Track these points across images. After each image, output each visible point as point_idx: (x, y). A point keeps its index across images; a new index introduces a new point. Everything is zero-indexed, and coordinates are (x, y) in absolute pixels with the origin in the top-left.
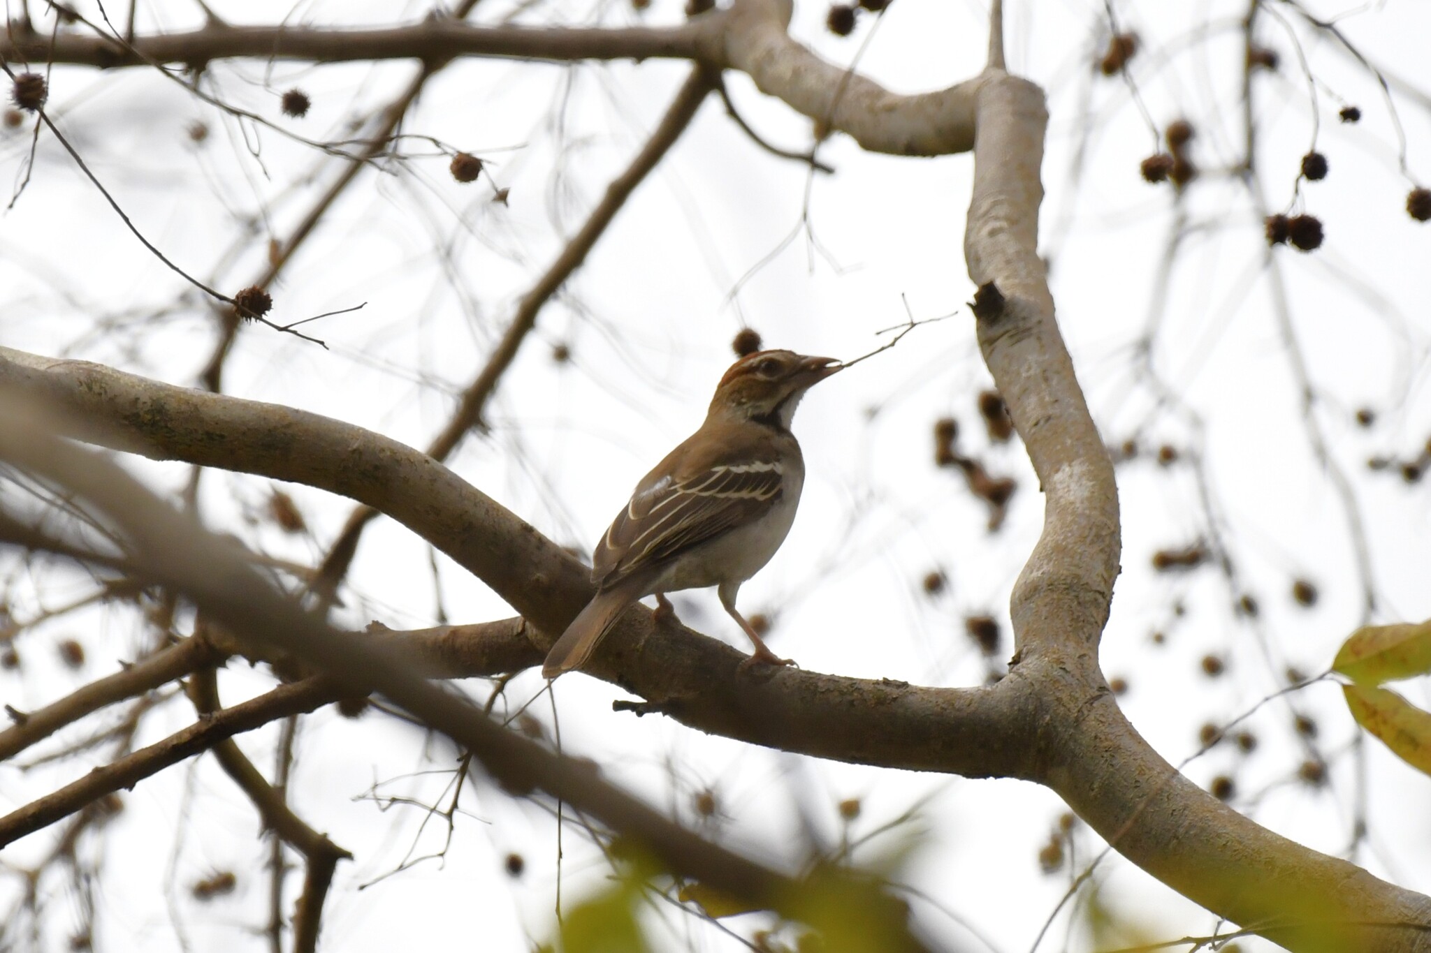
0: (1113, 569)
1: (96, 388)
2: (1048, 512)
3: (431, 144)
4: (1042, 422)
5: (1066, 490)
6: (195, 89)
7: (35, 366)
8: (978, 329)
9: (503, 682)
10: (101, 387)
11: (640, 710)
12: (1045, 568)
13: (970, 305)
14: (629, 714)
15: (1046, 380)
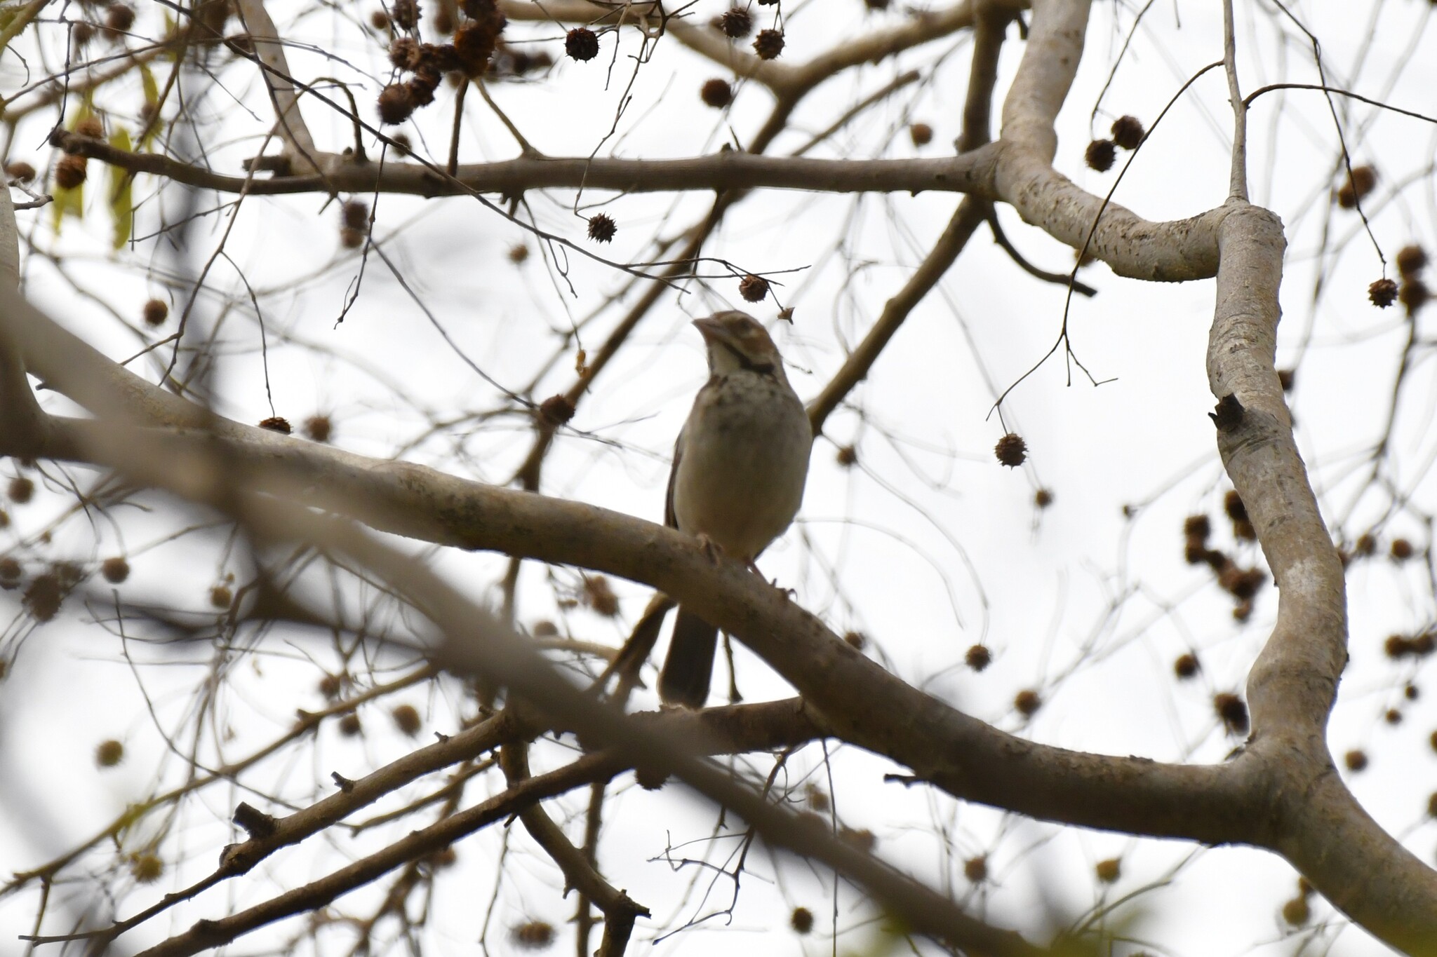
0: (1341, 659)
1: (415, 486)
2: (1281, 604)
3: (723, 266)
4: (1277, 522)
5: (1298, 585)
6: (511, 216)
7: (361, 466)
8: (1219, 438)
9: (785, 755)
10: (420, 485)
11: (907, 781)
12: (1279, 656)
13: (1211, 415)
14: (898, 786)
15: (1281, 484)
